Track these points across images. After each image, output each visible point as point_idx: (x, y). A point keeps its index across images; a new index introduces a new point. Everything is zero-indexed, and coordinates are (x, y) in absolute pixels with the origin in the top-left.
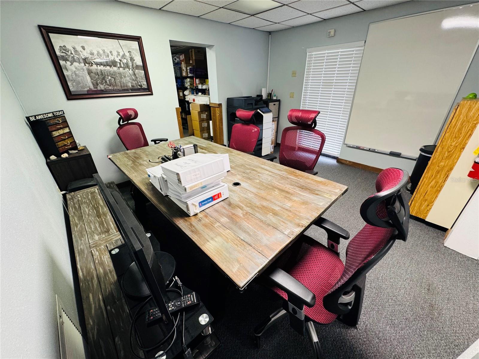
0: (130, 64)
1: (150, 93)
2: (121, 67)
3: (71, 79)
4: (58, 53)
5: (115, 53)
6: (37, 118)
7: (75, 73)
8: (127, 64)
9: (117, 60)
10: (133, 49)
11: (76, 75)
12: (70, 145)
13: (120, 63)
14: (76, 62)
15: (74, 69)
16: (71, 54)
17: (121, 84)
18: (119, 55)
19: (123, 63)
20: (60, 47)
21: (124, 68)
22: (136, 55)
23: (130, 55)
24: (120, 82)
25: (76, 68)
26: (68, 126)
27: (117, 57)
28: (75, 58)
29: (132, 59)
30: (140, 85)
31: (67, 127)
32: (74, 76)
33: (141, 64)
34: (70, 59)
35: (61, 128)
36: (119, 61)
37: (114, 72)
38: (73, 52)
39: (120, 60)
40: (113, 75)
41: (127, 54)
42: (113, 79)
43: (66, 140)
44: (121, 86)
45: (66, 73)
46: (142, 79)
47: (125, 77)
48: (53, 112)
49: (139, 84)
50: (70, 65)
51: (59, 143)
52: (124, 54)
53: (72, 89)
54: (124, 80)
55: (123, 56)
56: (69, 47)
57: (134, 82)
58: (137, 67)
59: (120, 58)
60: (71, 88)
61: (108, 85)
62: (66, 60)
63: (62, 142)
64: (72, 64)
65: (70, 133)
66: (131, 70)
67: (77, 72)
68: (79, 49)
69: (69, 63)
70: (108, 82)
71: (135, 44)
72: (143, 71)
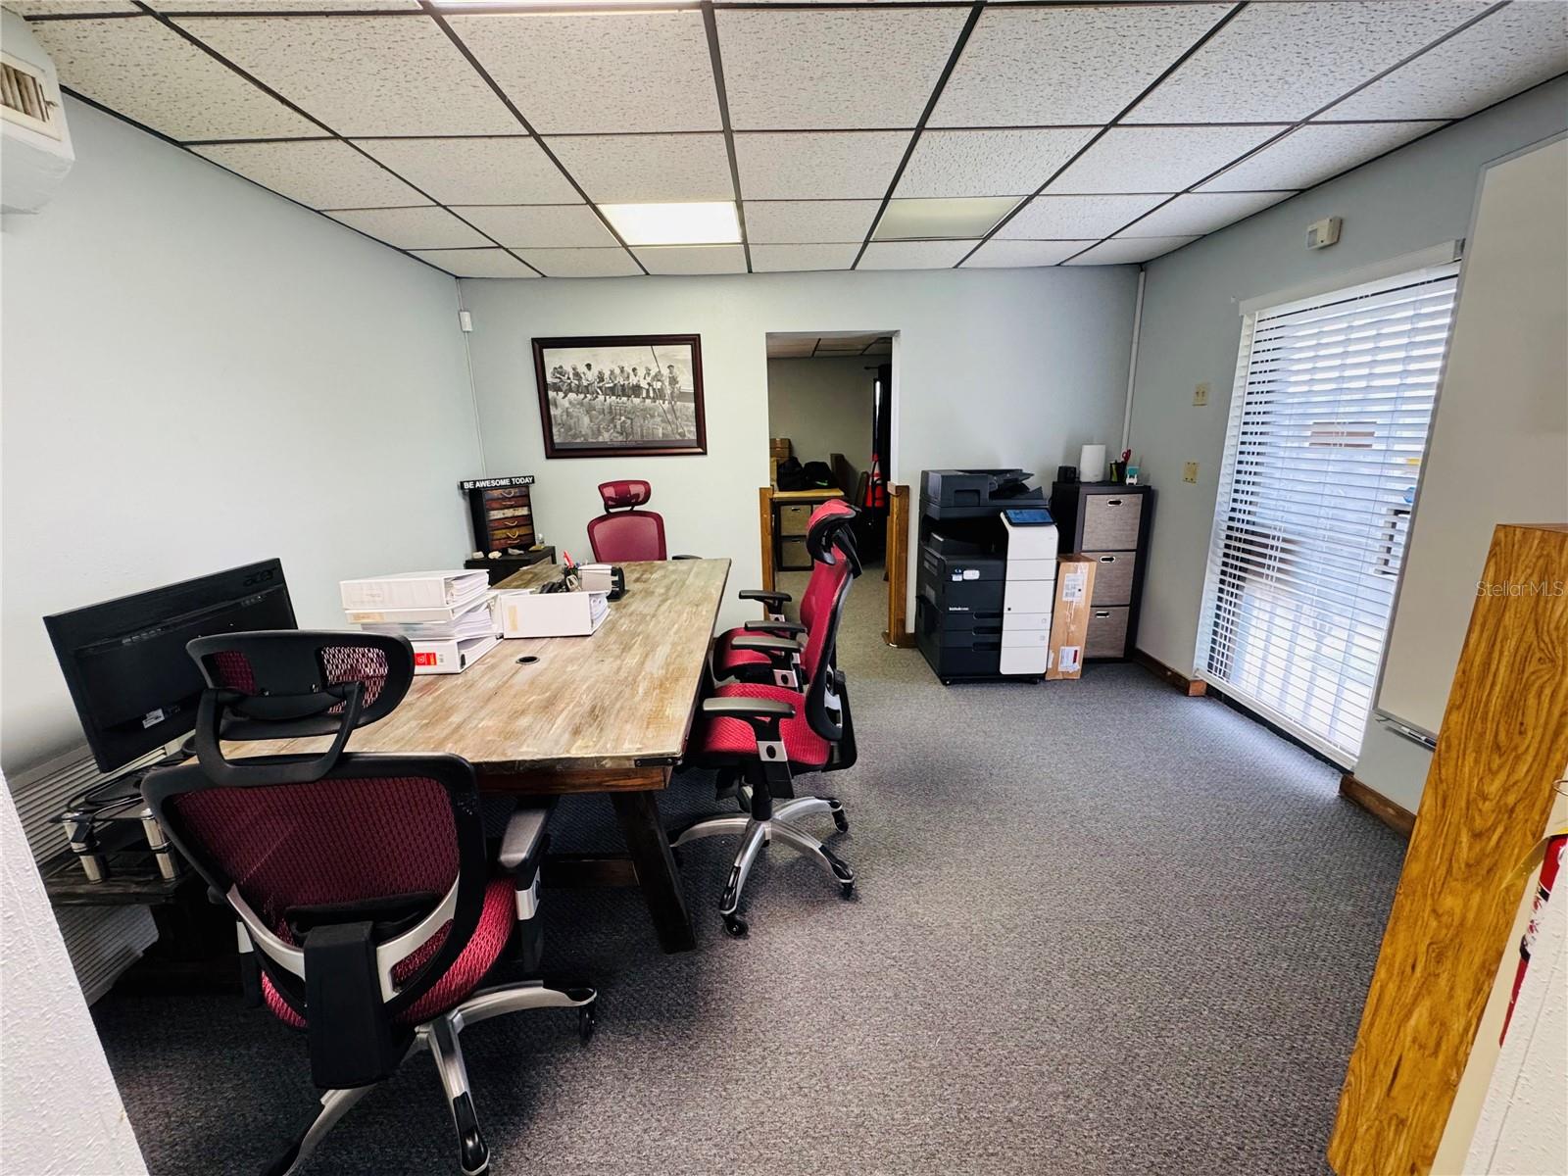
0: (668, 391)
1: (700, 450)
2: (648, 397)
3: (559, 421)
4: (550, 379)
5: (641, 372)
6: (478, 485)
7: (567, 412)
8: (661, 390)
9: (644, 384)
10: (678, 361)
11: (568, 414)
12: (516, 539)
13: (648, 391)
14: (572, 392)
15: (567, 405)
16: (569, 378)
17: (642, 430)
18: (649, 374)
19: (654, 390)
20: (555, 368)
21: (654, 400)
22: (682, 372)
23: (671, 373)
24: (641, 426)
25: (570, 403)
26: (529, 505)
27: (645, 378)
28: (573, 385)
29: (673, 381)
30: (679, 434)
31: (525, 506)
32: (565, 417)
33: (691, 389)
34: (565, 388)
35: (511, 507)
36: (647, 387)
37: (634, 407)
38: (571, 376)
39: (649, 384)
40: (630, 414)
41: (665, 372)
42: (629, 421)
43: (514, 530)
44: (642, 436)
45: (553, 411)
46: (688, 420)
47: (652, 416)
48: (510, 479)
49: (680, 431)
50: (563, 398)
51: (496, 532)
52: (660, 372)
53: (557, 439)
54: (649, 423)
55: (656, 375)
56: (568, 368)
57: (669, 428)
58: (682, 396)
59: (649, 379)
60: (555, 438)
61: (618, 432)
62: (557, 389)
63: (504, 531)
64: (566, 396)
65: (529, 517)
66: (666, 402)
67: (571, 410)
68: (582, 369)
69: (561, 394)
70: (618, 427)
71: (685, 351)
72: (693, 405)
